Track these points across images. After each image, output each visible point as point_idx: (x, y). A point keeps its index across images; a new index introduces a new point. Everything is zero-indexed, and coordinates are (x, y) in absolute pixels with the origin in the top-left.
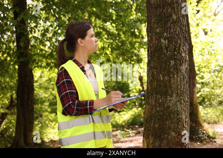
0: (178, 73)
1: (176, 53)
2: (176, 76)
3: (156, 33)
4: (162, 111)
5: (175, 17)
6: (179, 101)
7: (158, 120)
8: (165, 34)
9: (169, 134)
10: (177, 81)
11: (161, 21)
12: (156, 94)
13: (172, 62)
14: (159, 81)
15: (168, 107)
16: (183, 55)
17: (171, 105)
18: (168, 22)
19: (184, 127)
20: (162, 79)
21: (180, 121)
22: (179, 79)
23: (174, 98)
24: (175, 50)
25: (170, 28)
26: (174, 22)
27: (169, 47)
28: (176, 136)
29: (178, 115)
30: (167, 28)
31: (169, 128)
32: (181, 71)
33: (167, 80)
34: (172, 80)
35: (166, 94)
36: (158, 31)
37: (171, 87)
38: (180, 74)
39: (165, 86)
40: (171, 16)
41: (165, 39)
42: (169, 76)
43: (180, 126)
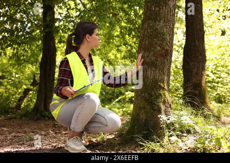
2: (164, 8)
4: (152, 32)
6: (165, 26)
7: (148, 38)
9: (155, 48)
10: (165, 12)
12: (149, 20)
14: (151, 11)
15: (157, 29)
17: (159, 28)
19: (167, 45)
20: (153, 9)
21: (164, 40)
22: (166, 10)
23: (162, 24)
28: (160, 49)
29: (163, 35)
31: (156, 44)
32: (168, 5)
33: (158, 11)
34: (161, 11)
35: (155, 20)
37: (160, 15)
38: (167, 7)
39: (156, 14)
42: (159, 7)
43: (164, 44)
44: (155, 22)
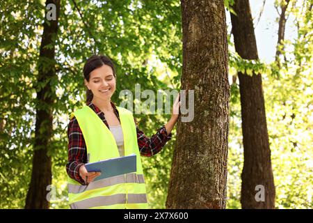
0: (212, 126)
1: (211, 102)
2: (210, 129)
3: (190, 79)
4: (190, 170)
5: (213, 62)
6: (212, 159)
7: (184, 181)
8: (200, 80)
9: (196, 199)
10: (211, 134)
11: (196, 65)
12: (184, 149)
13: (207, 113)
14: (188, 133)
15: (198, 165)
16: (221, 106)
17: (201, 163)
18: (204, 67)
19: (217, 192)
20: (192, 131)
21: (211, 184)
22: (214, 133)
23: (206, 156)
24: (211, 99)
25: (207, 73)
26: (212, 68)
27: (203, 95)
28: (205, 201)
29: (209, 176)
30: (203, 74)
31: (197, 191)
32: (216, 125)
33: (199, 133)
34: (205, 133)
35: (195, 149)
36: (192, 77)
37: (202, 142)
38: (215, 128)
39: (196, 140)
40: (208, 60)
41: (199, 86)
42: (201, 128)
43: (211, 191)
44: (196, 153)
